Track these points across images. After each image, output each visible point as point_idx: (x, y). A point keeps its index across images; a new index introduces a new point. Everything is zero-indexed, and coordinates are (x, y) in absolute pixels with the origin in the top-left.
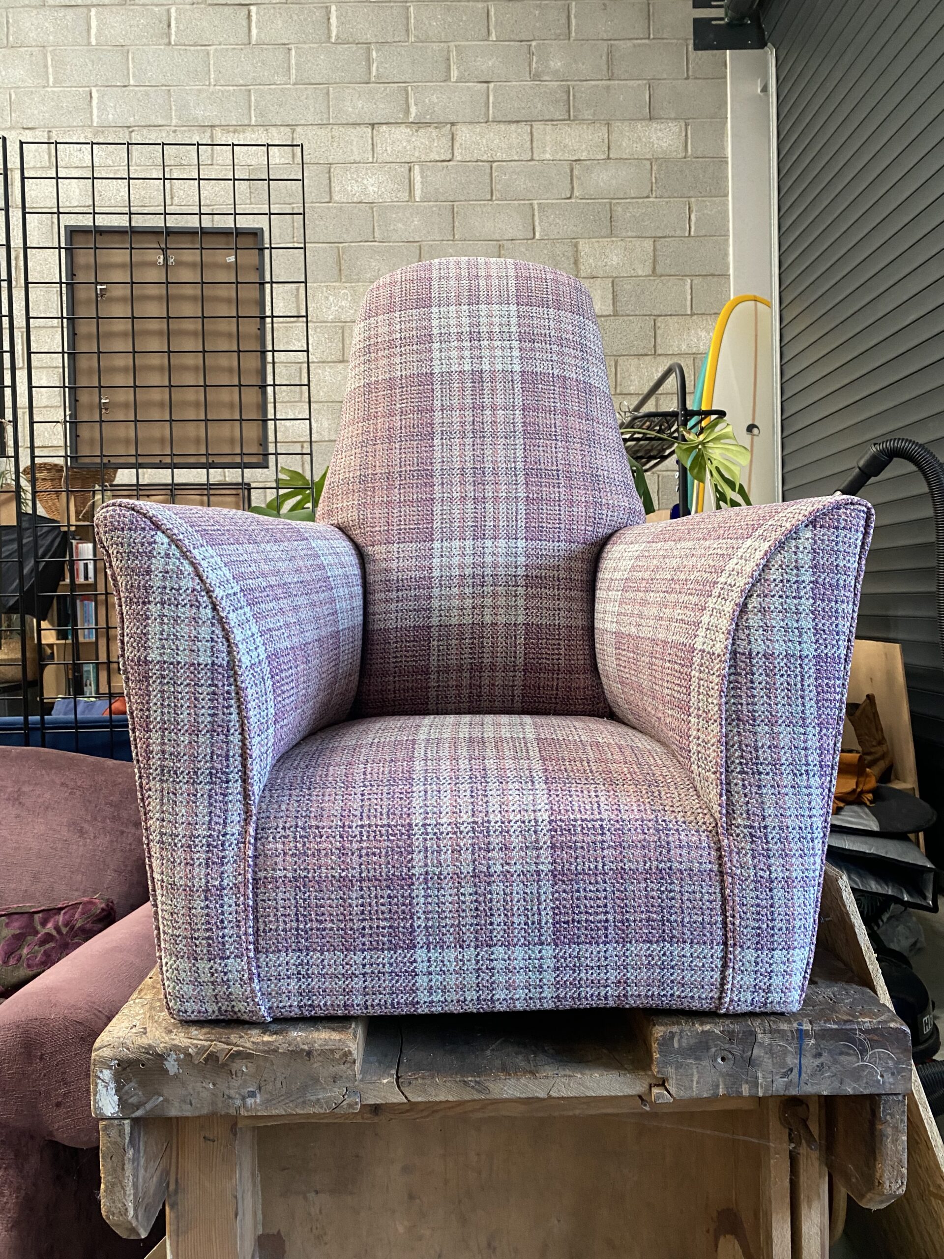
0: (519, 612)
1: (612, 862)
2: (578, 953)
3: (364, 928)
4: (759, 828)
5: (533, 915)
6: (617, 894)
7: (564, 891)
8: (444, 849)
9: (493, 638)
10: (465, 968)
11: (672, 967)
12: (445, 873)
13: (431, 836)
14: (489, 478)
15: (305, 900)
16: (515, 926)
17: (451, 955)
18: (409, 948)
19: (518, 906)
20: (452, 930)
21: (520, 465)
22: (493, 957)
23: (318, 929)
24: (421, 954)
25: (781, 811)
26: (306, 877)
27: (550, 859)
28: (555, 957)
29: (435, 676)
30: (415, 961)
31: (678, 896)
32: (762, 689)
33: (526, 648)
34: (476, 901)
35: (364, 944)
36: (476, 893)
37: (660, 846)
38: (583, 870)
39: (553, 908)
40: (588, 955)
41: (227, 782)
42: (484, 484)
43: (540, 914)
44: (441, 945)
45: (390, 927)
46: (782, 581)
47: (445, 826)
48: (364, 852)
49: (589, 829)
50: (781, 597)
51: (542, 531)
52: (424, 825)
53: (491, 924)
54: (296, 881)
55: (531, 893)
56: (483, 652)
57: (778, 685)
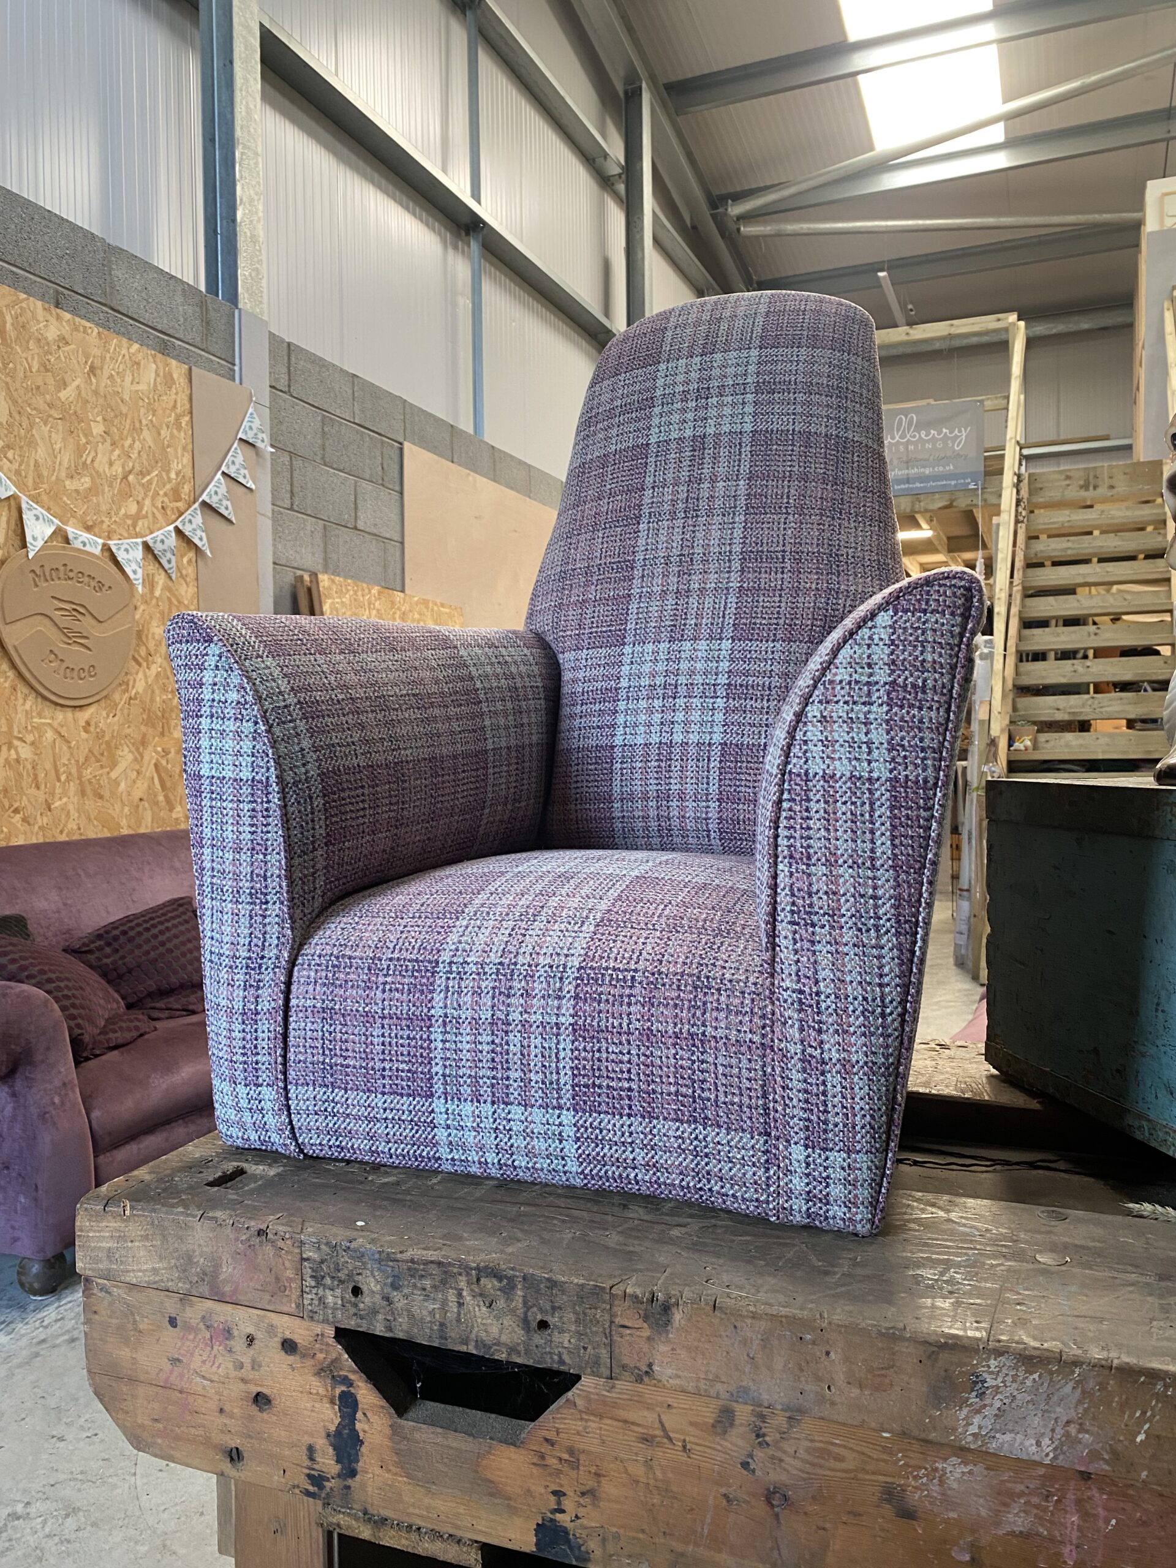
0: (715, 729)
1: (639, 1020)
2: (600, 1123)
3: (384, 1069)
4: (811, 995)
5: (551, 1073)
6: (642, 1058)
7: (585, 1050)
8: (465, 991)
9: (682, 760)
10: (482, 1125)
11: (706, 1155)
12: (464, 1017)
13: (454, 975)
14: (698, 566)
15: (331, 1033)
16: (533, 1084)
17: (468, 1108)
18: (427, 1097)
19: (535, 1062)
20: (469, 1081)
21: (737, 548)
22: (509, 1117)
23: (342, 1066)
24: (439, 1105)
25: (838, 974)
26: (332, 1008)
27: (571, 1011)
28: (575, 1125)
29: (619, 805)
30: (433, 1111)
31: (712, 1068)
32: (819, 820)
33: (721, 773)
34: (493, 1051)
35: (384, 1087)
36: (493, 1042)
37: (694, 1007)
38: (607, 1027)
39: (571, 1068)
40: (610, 1127)
41: (267, 903)
42: (690, 575)
43: (558, 1073)
44: (458, 1097)
45: (409, 1071)
46: (850, 683)
47: (471, 965)
48: (388, 987)
49: (618, 980)
50: (846, 703)
51: (753, 629)
52: (450, 963)
53: (508, 1078)
54: (324, 1012)
55: (550, 1048)
56: (670, 777)
57: (839, 814)
